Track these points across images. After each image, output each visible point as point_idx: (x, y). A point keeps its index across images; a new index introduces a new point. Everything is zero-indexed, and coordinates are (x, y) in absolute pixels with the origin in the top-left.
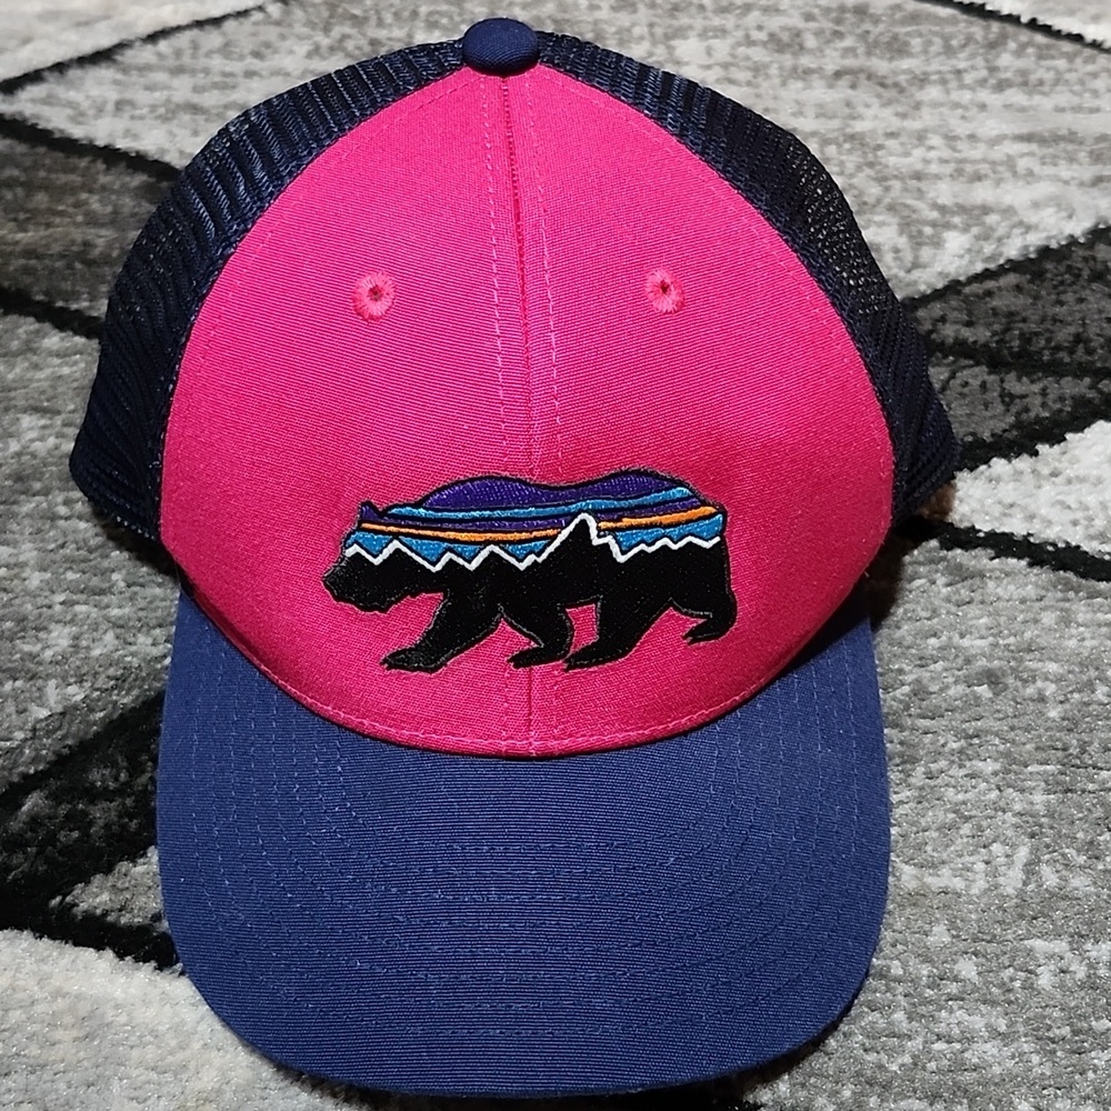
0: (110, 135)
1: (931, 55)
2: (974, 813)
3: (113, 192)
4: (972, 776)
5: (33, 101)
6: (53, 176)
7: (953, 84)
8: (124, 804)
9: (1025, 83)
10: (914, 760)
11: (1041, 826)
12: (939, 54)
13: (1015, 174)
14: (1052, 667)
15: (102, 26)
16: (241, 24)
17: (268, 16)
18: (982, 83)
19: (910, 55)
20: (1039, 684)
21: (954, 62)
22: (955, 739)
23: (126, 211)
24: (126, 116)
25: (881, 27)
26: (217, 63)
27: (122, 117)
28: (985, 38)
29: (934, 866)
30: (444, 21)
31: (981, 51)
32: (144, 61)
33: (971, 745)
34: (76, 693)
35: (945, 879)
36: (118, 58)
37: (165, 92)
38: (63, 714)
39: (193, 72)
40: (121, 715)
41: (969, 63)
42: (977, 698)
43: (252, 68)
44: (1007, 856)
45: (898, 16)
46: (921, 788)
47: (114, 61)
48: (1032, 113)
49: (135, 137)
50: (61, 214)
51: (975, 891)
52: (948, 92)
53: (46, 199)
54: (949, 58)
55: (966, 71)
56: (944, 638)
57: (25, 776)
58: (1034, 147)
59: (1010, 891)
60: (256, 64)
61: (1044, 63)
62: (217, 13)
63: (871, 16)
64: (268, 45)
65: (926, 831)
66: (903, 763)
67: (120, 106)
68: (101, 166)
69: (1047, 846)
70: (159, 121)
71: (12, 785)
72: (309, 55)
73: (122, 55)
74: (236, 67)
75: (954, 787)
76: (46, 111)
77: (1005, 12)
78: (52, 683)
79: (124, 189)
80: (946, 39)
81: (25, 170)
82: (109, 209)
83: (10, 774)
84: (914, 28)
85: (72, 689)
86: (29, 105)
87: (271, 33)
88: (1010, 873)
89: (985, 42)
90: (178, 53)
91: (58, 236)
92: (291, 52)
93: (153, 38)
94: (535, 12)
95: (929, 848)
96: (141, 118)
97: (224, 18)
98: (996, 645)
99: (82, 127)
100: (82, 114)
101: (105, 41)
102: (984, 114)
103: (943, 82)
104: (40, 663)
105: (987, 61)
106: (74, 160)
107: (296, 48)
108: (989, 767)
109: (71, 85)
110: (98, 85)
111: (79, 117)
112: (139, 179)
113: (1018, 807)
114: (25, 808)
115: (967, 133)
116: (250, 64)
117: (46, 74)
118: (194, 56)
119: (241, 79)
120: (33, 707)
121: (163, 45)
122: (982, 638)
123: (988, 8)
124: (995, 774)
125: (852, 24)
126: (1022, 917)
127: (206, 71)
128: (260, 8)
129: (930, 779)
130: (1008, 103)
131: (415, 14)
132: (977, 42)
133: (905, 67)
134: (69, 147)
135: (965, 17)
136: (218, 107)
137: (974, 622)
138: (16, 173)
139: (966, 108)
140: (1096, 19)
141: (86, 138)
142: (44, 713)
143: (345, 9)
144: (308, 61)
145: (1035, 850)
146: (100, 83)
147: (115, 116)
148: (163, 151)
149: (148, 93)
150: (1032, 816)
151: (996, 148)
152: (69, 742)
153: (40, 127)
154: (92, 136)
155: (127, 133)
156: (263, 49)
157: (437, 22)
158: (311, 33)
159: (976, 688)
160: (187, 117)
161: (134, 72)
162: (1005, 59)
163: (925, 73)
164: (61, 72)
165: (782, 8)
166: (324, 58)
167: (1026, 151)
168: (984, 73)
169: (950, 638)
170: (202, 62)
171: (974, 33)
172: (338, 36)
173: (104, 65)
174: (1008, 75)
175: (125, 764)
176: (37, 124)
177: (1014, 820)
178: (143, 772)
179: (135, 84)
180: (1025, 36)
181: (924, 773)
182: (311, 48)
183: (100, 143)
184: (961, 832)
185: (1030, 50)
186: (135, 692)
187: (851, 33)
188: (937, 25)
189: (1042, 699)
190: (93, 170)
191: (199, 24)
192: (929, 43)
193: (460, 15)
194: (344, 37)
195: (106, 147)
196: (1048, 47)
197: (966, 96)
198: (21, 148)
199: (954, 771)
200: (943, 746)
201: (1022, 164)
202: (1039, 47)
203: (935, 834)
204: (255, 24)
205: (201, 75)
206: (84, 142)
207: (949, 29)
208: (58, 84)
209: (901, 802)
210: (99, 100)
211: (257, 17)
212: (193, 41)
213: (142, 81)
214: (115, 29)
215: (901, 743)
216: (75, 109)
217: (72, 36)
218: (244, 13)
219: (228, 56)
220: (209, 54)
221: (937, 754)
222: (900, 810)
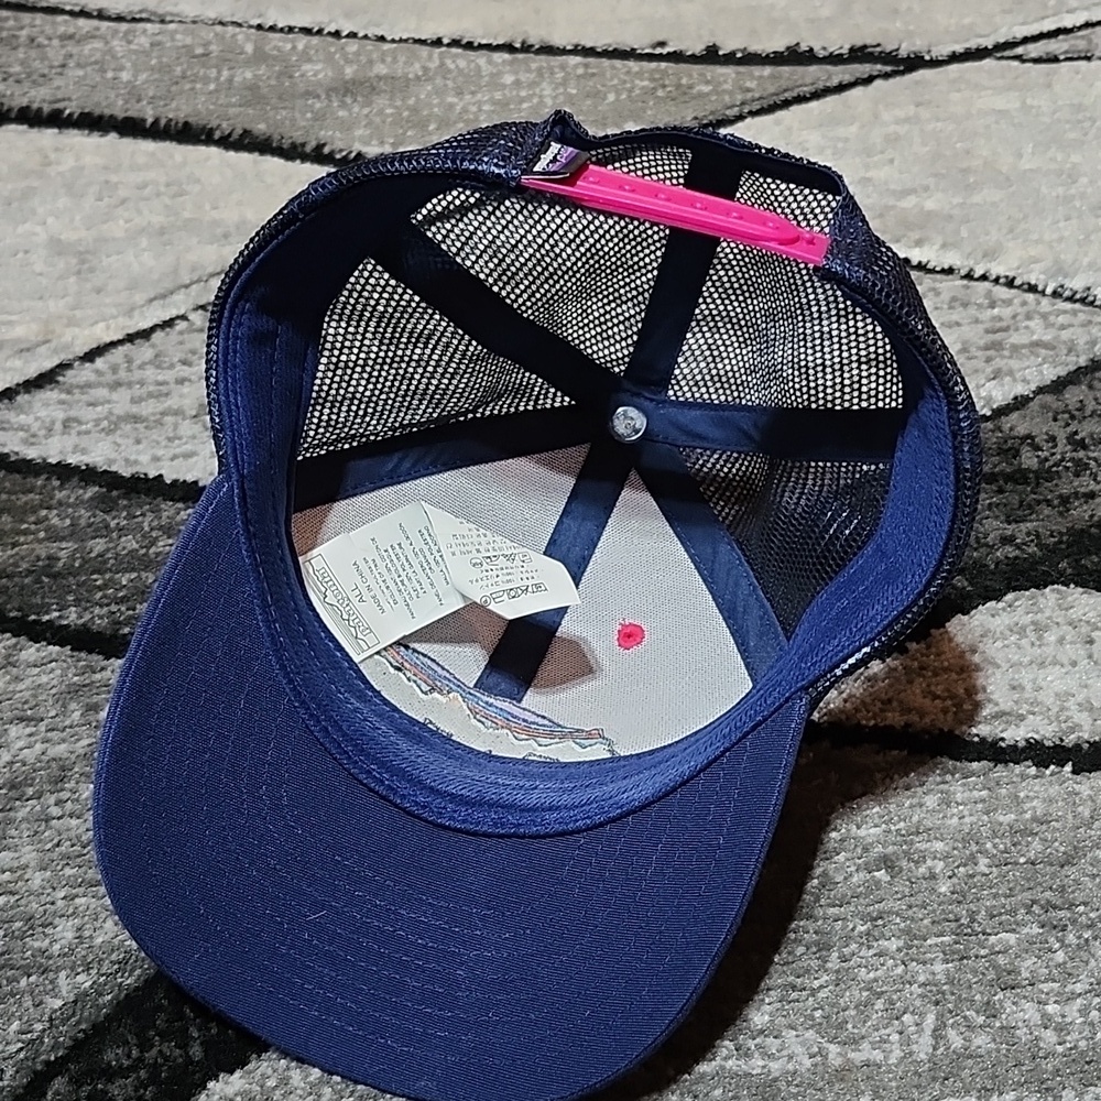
0: (61, 452)
2: (884, 989)
3: (69, 506)
4: (879, 955)
6: (13, 497)
8: (138, 1078)
10: (828, 948)
11: (943, 993)
14: (939, 846)
15: (43, 349)
16: (168, 334)
17: (191, 324)
20: (929, 862)
22: (862, 922)
23: (83, 522)
24: (73, 432)
26: (150, 373)
27: (70, 434)
29: (855, 1042)
32: (84, 379)
33: (876, 926)
34: (85, 981)
35: (865, 1053)
36: (60, 379)
37: (107, 406)
38: (75, 1002)
39: (130, 385)
40: (127, 995)
42: (878, 883)
43: (182, 374)
44: (917, 1025)
46: (838, 971)
47: (57, 383)
49: (84, 451)
50: (25, 533)
51: (893, 1061)
53: (9, 519)
56: (843, 831)
57: (47, 1063)
59: (923, 1056)
60: (184, 371)
62: (146, 324)
64: (193, 352)
65: (846, 1010)
66: (819, 950)
67: (66, 424)
68: (56, 483)
69: (951, 1012)
70: (103, 434)
71: (35, 1072)
73: (64, 376)
74: (168, 375)
75: (865, 967)
78: (63, 974)
79: (79, 503)
82: (68, 522)
83: (34, 1063)
85: (80, 978)
87: (194, 340)
88: (921, 1040)
90: (115, 369)
91: (23, 553)
93: (89, 357)
95: (850, 1026)
96: (88, 432)
97: (153, 329)
98: (890, 831)
99: (35, 447)
100: (34, 436)
101: (48, 365)
104: (49, 958)
106: (30, 480)
108: (893, 945)
109: (21, 410)
110: (44, 406)
111: (31, 439)
112: (92, 491)
113: (922, 979)
114: (49, 1097)
116: (180, 371)
118: (129, 370)
119: (172, 386)
120: (48, 999)
121: (100, 363)
122: (876, 826)
124: (899, 950)
126: (934, 1079)
127: (142, 383)
128: (183, 317)
129: (844, 962)
134: (25, 468)
136: (154, 414)
140: (919, 243)
141: (40, 458)
142: (58, 1003)
145: (940, 1016)
146: (46, 405)
147: (63, 434)
148: (111, 462)
149: (91, 408)
150: (936, 985)
152: (83, 1027)
154: (46, 455)
155: (76, 449)
156: (189, 355)
159: (875, 873)
160: (128, 428)
161: (76, 391)
164: (11, 398)
169: (848, 831)
170: (137, 375)
173: (48, 387)
175: (135, 1041)
177: (920, 991)
178: (152, 1046)
179: (78, 402)
181: (839, 958)
183: (53, 461)
184: (876, 1007)
186: (138, 972)
189: (933, 877)
190: (49, 487)
191: (130, 338)
195: (58, 463)
199: (864, 952)
200: (853, 930)
203: (853, 1013)
204: (181, 333)
205: (138, 387)
206: (38, 461)
208: (10, 410)
209: (821, 987)
210: (48, 420)
211: (181, 325)
212: (126, 356)
213: (85, 398)
214: (56, 351)
215: (815, 932)
216: (26, 431)
217: (18, 363)
218: (168, 324)
219: (158, 367)
220: (141, 367)
221: (848, 939)
222: (821, 995)
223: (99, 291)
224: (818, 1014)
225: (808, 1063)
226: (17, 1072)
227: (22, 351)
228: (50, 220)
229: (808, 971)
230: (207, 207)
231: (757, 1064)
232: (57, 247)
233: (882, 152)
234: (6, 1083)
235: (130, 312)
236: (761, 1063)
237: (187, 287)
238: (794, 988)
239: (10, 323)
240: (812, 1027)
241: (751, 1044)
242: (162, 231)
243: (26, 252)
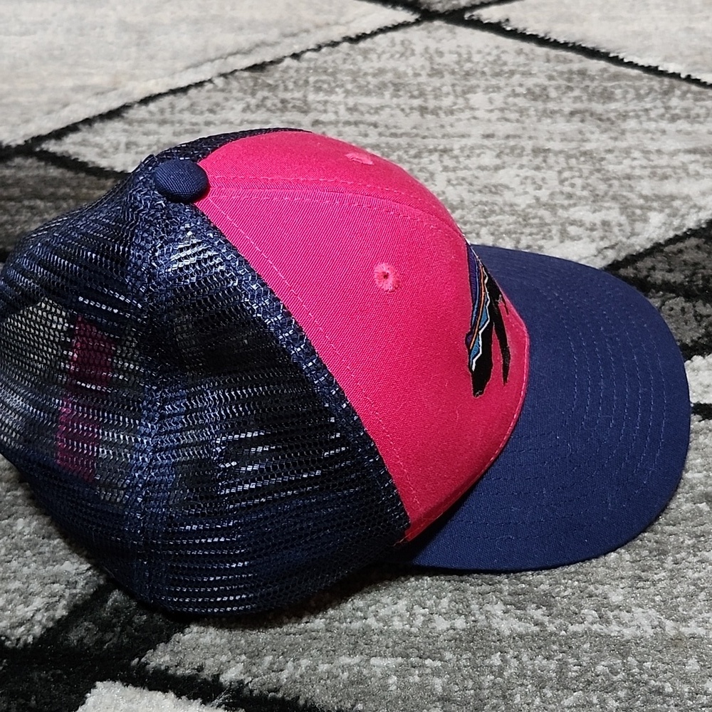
0: (124, 164)
1: (629, 99)
2: (706, 585)
4: (702, 562)
5: (74, 144)
6: (91, 192)
7: (644, 118)
9: (688, 116)
10: (665, 553)
12: (633, 99)
13: (688, 174)
15: (112, 94)
16: (200, 91)
17: (216, 86)
18: (662, 116)
19: (616, 100)
21: (643, 104)
22: (688, 538)
24: (133, 152)
25: (596, 83)
26: (187, 116)
27: (130, 153)
28: (661, 88)
29: (685, 620)
30: (325, 86)
31: (659, 96)
32: (141, 117)
33: (700, 541)
35: (692, 628)
36: (125, 115)
37: (156, 136)
39: (172, 123)
41: (652, 104)
42: (700, 511)
43: (209, 119)
45: (606, 75)
46: (671, 571)
47: (123, 117)
48: (694, 135)
52: (641, 123)
54: (640, 102)
55: (651, 109)
58: (698, 157)
60: (211, 117)
61: (698, 103)
62: (183, 84)
63: (589, 76)
64: (217, 105)
65: (678, 597)
66: (659, 554)
67: (128, 145)
71: (100, 586)
72: (244, 110)
73: (127, 113)
74: (199, 119)
75: (692, 569)
76: (83, 150)
77: (671, 71)
80: (637, 89)
81: (73, 188)
84: (617, 83)
86: (72, 146)
87: (219, 97)
89: (661, 91)
90: (162, 111)
92: (232, 109)
93: (145, 101)
94: (381, 79)
95: (680, 609)
96: (142, 153)
97: (189, 87)
98: (708, 477)
99: (106, 159)
100: (105, 151)
101: (115, 104)
102: (665, 136)
103: (638, 117)
105: (663, 102)
106: (103, 181)
107: (234, 106)
109: (97, 133)
110: (113, 132)
111: (104, 153)
114: (110, 603)
115: (655, 148)
116: (208, 117)
117: (80, 126)
118: (172, 113)
119: (203, 127)
121: (152, 106)
122: (700, 472)
123: (660, 69)
125: (578, 81)
127: (181, 122)
128: (210, 81)
129: (676, 564)
130: (678, 129)
131: (307, 82)
132: (656, 91)
133: (614, 108)
134: (99, 173)
135: (646, 75)
137: (693, 462)
138: (68, 190)
139: (653, 133)
141: (109, 167)
143: (263, 80)
144: (245, 114)
146: (114, 131)
147: (126, 152)
149: (145, 136)
151: (674, 158)
153: (79, 160)
154: (113, 166)
155: (135, 163)
156: (214, 107)
157: (321, 87)
158: (244, 96)
159: (699, 505)
161: (135, 124)
162: (674, 102)
163: (626, 112)
164: (90, 125)
165: (533, 72)
166: (253, 112)
167: (693, 159)
168: (662, 111)
170: (178, 117)
171: (653, 86)
172: (261, 98)
173: (116, 120)
174: (677, 111)
176: (77, 159)
179: (136, 131)
180: (685, 86)
181: (673, 561)
182: (244, 105)
183: (118, 169)
184: (699, 598)
185: (689, 95)
187: (577, 87)
188: (630, 81)
191: (173, 92)
192: (627, 92)
193: (334, 82)
194: (265, 98)
195: (122, 172)
196: (700, 93)
197: (653, 125)
198: (69, 174)
199: (691, 559)
200: (682, 543)
201: (692, 168)
202: (694, 93)
203: (684, 600)
204: (208, 91)
205: (178, 125)
206: (108, 169)
207: (638, 83)
208: (89, 133)
209: (660, 580)
210: (115, 142)
211: (208, 86)
212: (171, 103)
213: (141, 129)
214: (121, 96)
215: (656, 542)
216: (100, 148)
217: (94, 101)
218: (200, 84)
219: (193, 112)
220: (181, 111)
221: (679, 548)
222: (660, 585)
223: (152, 58)
224: (657, 598)
225: (651, 632)
226: (86, 584)
227: (97, 94)
228: (119, 8)
229: (650, 568)
230: (228, 8)
231: (614, 629)
232: (124, 26)
233: (701, 11)
234: (78, 591)
235: (173, 74)
236: (617, 629)
237: (212, 61)
238: (640, 578)
239: (90, 74)
240: (654, 607)
241: (611, 615)
242: (196, 21)
243: (102, 28)
